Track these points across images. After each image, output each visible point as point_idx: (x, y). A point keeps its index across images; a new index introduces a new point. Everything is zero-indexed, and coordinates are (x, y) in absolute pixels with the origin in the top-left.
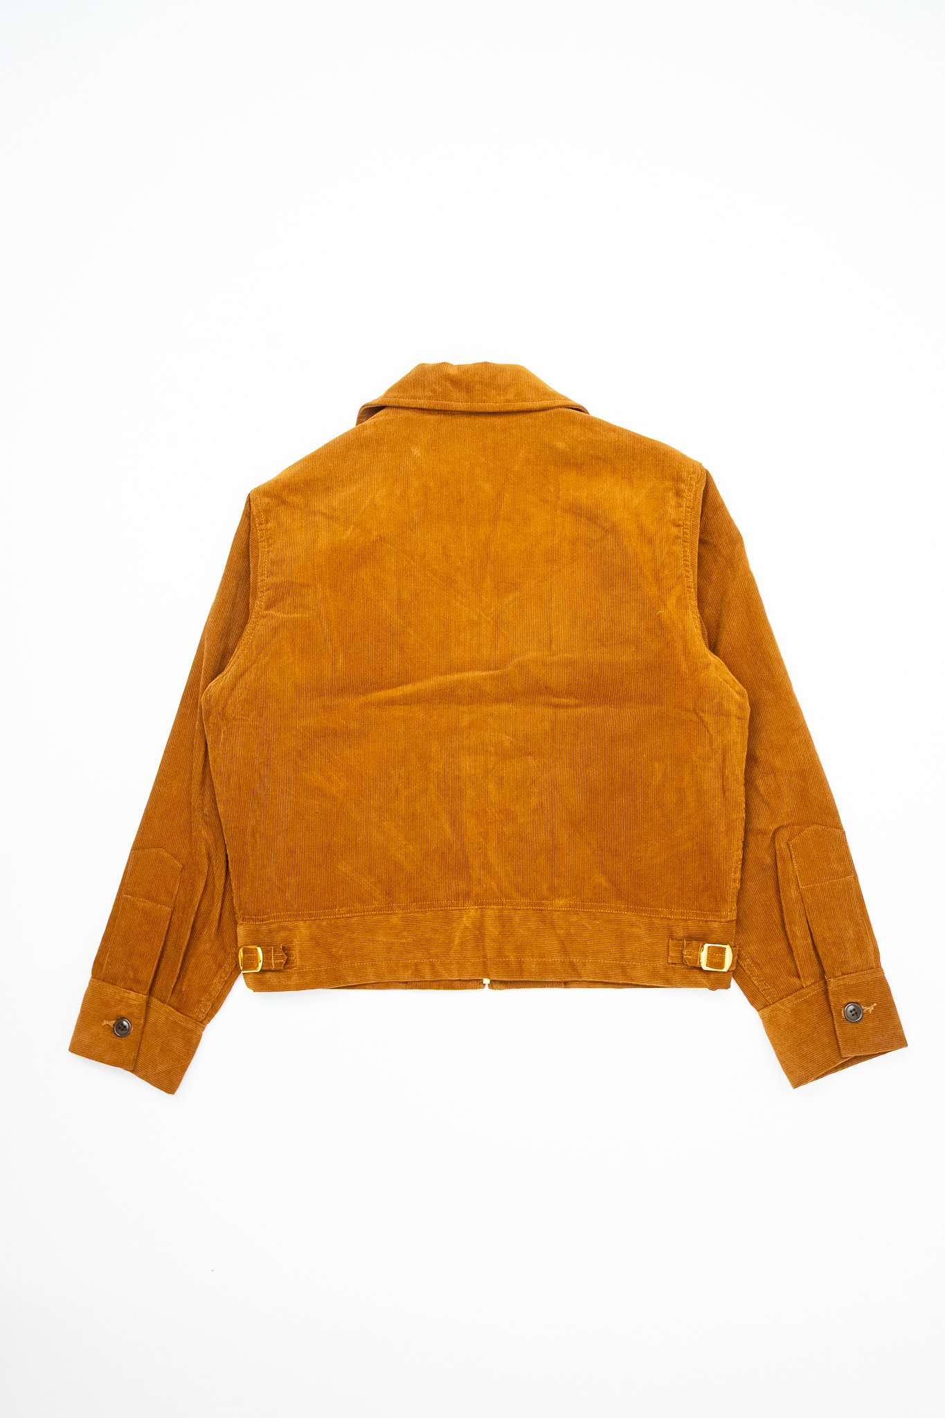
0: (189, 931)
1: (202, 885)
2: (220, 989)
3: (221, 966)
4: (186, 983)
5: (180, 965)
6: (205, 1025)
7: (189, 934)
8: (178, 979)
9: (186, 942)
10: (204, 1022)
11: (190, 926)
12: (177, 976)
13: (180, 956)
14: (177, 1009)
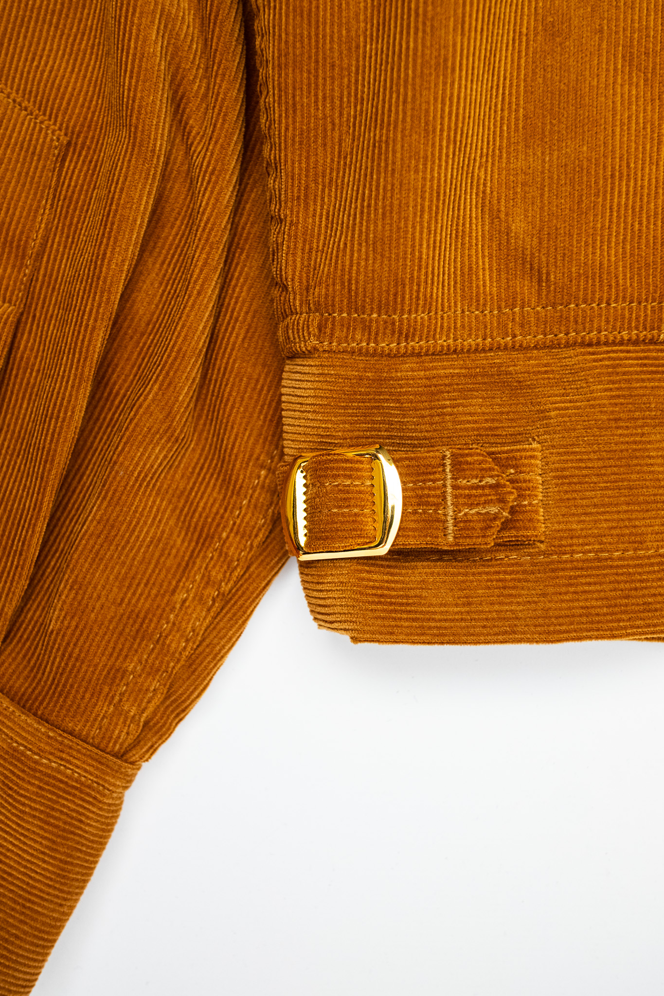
0: (86, 390)
1: (146, 204)
2: (201, 626)
3: (210, 537)
4: (65, 596)
5: (41, 527)
6: (135, 765)
7: (82, 403)
8: (34, 582)
9: (70, 434)
10: (134, 756)
11: (89, 372)
12: (27, 570)
13: (42, 491)
14: (23, 703)
